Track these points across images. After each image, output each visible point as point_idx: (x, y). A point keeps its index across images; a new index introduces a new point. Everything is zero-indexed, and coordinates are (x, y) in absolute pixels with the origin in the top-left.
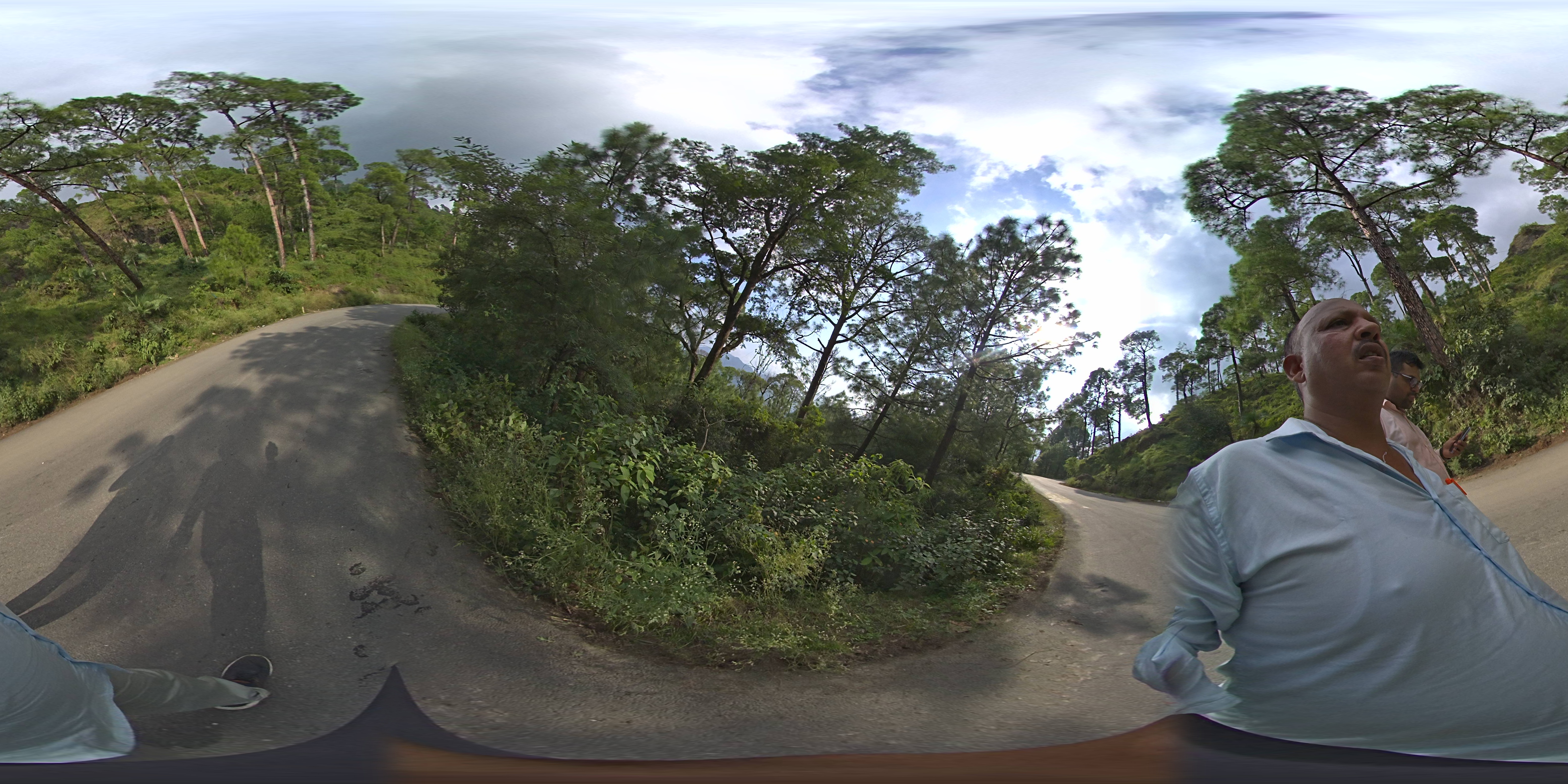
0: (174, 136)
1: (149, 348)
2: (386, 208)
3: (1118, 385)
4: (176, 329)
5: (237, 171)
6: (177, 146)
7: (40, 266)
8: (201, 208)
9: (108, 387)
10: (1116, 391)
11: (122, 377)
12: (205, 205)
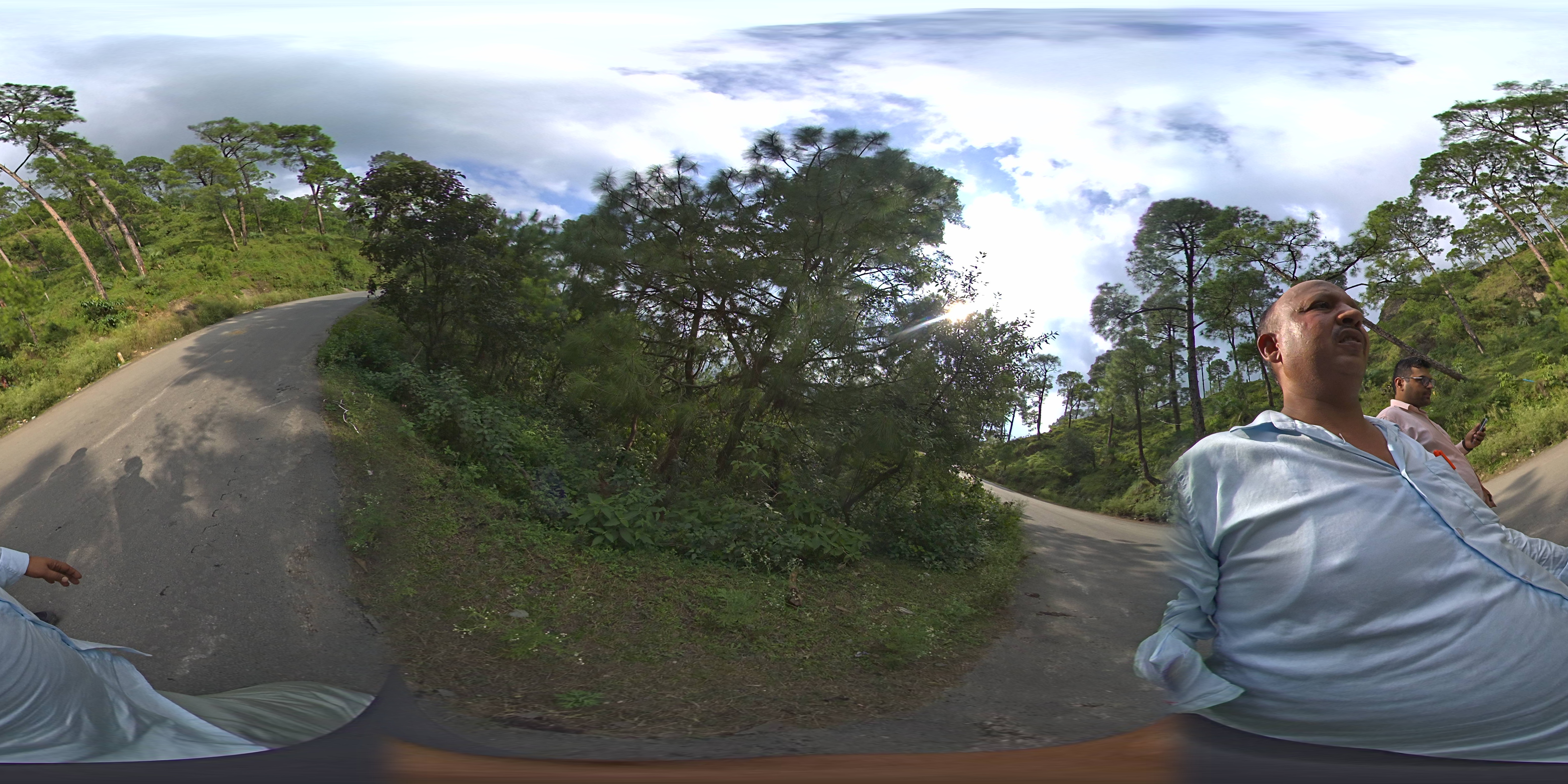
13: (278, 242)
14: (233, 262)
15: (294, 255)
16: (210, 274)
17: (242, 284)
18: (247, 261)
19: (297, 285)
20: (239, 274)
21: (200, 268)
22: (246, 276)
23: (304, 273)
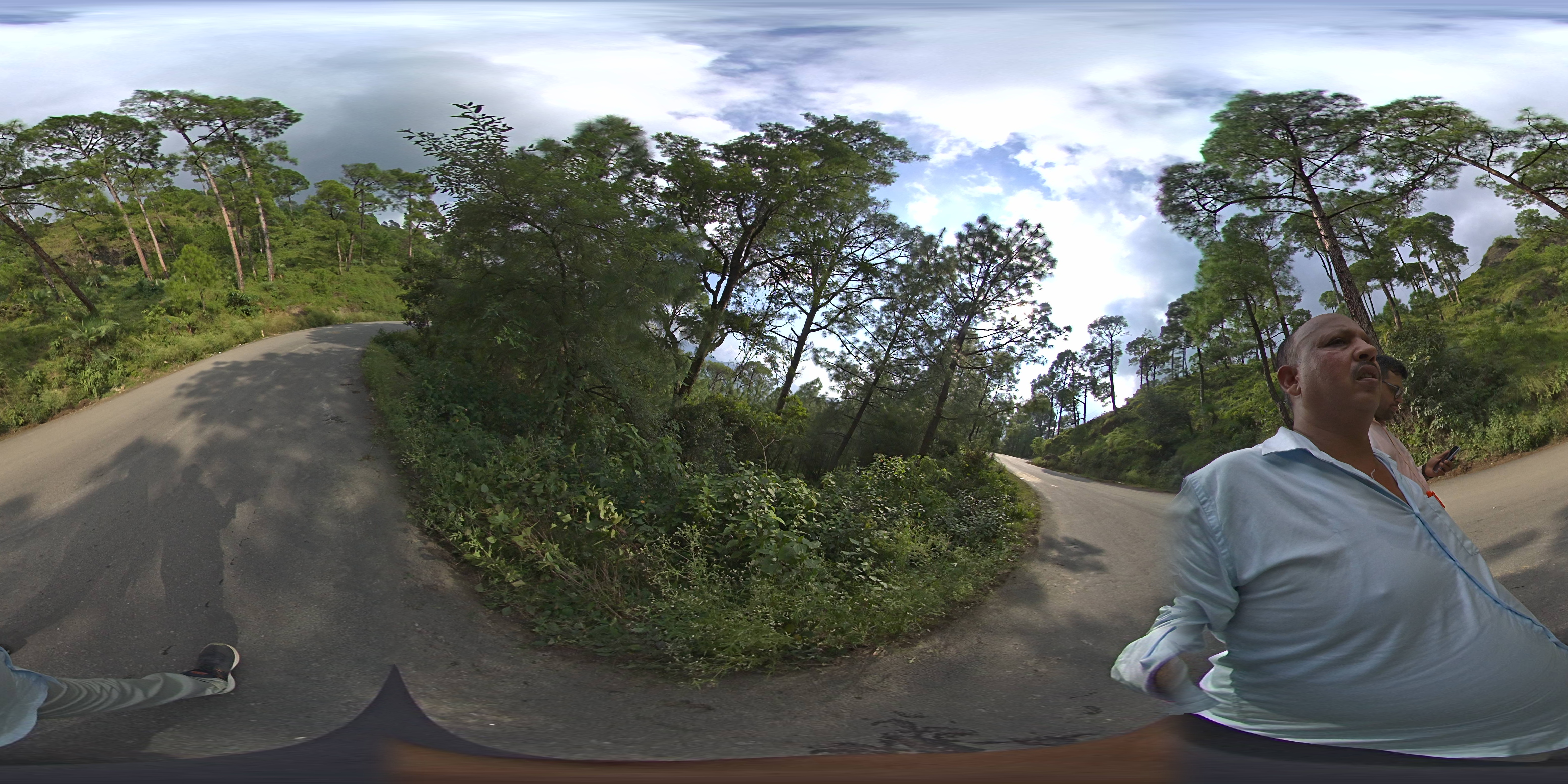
0: (138, 156)
1: (91, 380)
3: (1085, 368)
4: (125, 357)
6: (141, 166)
8: (164, 230)
9: (43, 421)
10: (1082, 373)
11: (59, 411)
12: (167, 226)
13: (373, 272)
14: (337, 284)
15: (382, 285)
16: (318, 291)
17: (339, 302)
18: (346, 285)
19: (378, 310)
20: (338, 294)
21: (312, 285)
22: (343, 297)
23: (387, 301)
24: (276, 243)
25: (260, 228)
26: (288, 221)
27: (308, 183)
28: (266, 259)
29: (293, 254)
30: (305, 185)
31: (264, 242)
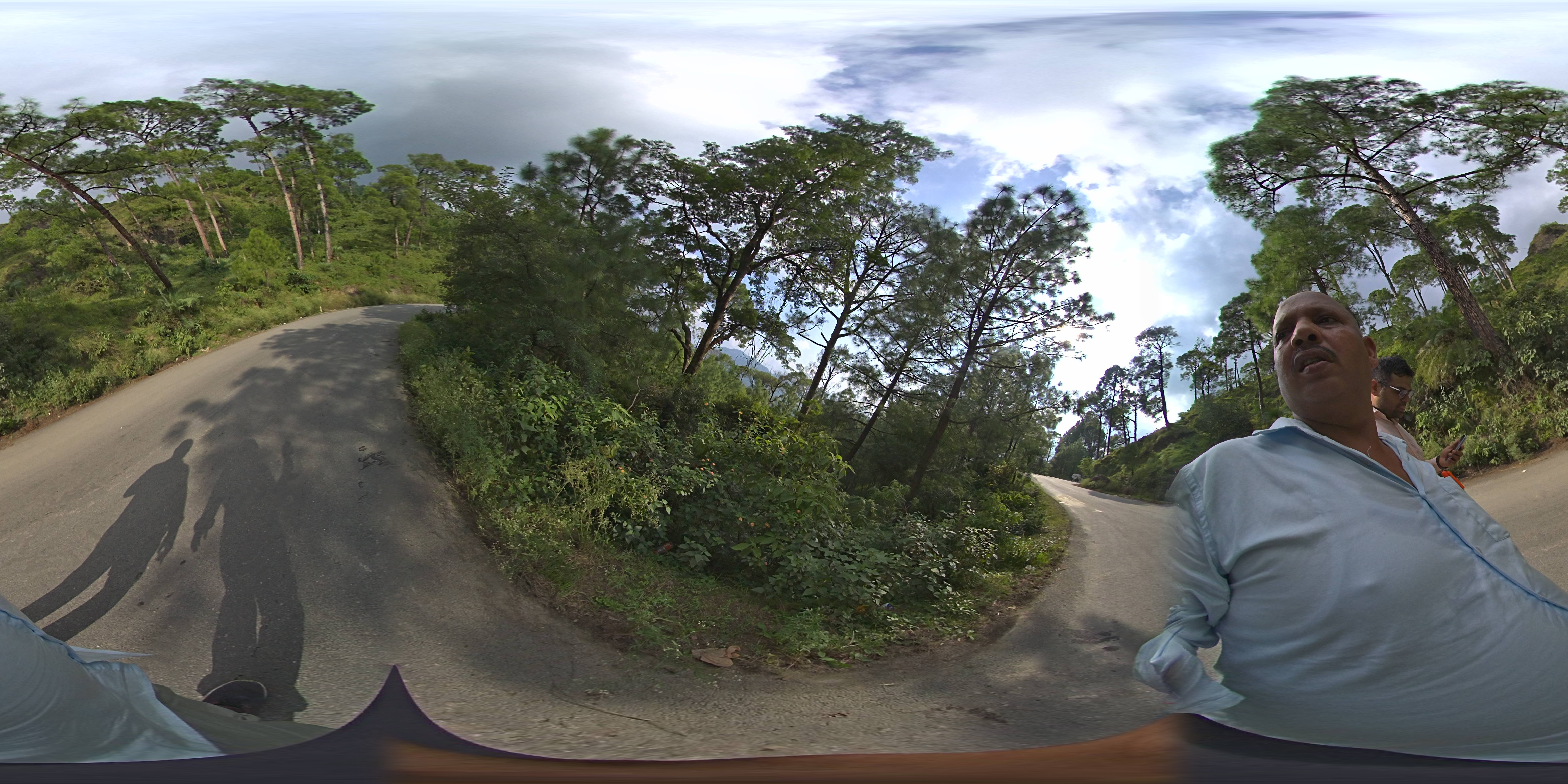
1: (184, 342)
2: (400, 212)
4: (206, 325)
5: (254, 174)
7: (63, 265)
16: (373, 273)
17: (393, 285)
20: (393, 277)
21: (368, 268)
22: (397, 279)
24: (334, 225)
25: (319, 211)
26: (347, 204)
27: (371, 167)
28: (325, 242)
29: (350, 236)
30: (367, 168)
31: (324, 226)
